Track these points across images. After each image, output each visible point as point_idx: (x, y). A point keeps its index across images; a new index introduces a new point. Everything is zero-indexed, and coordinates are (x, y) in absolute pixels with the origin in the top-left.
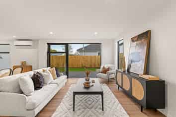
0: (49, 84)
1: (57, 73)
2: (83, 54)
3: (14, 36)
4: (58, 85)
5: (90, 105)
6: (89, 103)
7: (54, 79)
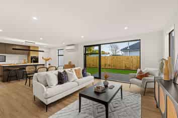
0: (73, 81)
2: (128, 54)
4: (78, 85)
5: (98, 113)
7: (79, 78)
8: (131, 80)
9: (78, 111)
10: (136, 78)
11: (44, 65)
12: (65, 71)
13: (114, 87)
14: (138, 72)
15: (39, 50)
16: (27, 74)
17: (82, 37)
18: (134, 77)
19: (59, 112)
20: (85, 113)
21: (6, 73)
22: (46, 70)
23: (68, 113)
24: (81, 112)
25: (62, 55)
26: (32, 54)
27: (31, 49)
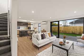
0: (47, 38)
1: (51, 35)
2: (74, 25)
3: (41, 21)
4: (50, 40)
5: (62, 54)
6: (62, 53)
7: (50, 37)
8: (77, 40)
9: (52, 52)
10: (82, 39)
11: (34, 30)
12: (44, 34)
13: (69, 42)
14: (82, 36)
15: (31, 24)
16: (28, 34)
17: (50, 18)
18: (80, 39)
19: (43, 51)
20: (55, 53)
21: (21, 33)
22: (35, 32)
23: (47, 52)
24: (53, 52)
25: (40, 26)
26: (29, 26)
27: (28, 24)
